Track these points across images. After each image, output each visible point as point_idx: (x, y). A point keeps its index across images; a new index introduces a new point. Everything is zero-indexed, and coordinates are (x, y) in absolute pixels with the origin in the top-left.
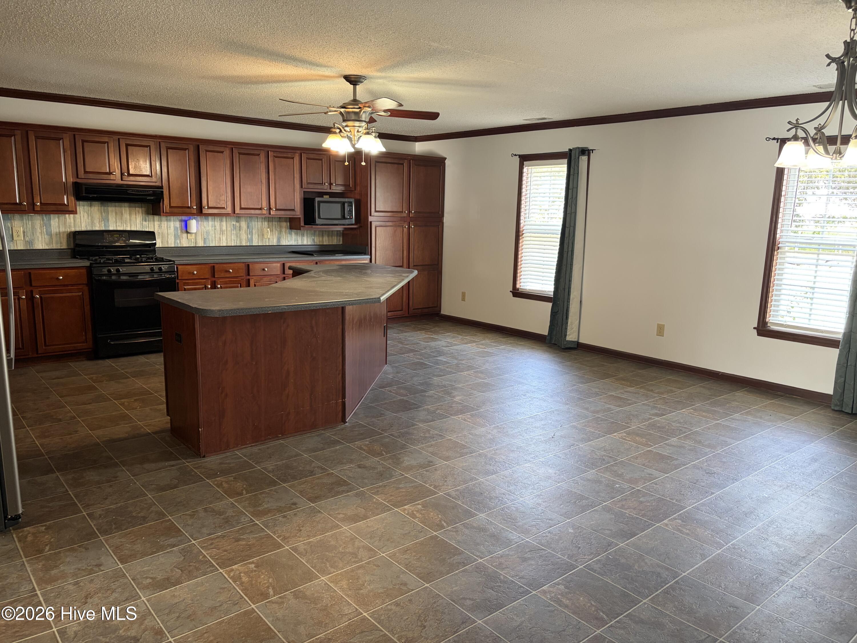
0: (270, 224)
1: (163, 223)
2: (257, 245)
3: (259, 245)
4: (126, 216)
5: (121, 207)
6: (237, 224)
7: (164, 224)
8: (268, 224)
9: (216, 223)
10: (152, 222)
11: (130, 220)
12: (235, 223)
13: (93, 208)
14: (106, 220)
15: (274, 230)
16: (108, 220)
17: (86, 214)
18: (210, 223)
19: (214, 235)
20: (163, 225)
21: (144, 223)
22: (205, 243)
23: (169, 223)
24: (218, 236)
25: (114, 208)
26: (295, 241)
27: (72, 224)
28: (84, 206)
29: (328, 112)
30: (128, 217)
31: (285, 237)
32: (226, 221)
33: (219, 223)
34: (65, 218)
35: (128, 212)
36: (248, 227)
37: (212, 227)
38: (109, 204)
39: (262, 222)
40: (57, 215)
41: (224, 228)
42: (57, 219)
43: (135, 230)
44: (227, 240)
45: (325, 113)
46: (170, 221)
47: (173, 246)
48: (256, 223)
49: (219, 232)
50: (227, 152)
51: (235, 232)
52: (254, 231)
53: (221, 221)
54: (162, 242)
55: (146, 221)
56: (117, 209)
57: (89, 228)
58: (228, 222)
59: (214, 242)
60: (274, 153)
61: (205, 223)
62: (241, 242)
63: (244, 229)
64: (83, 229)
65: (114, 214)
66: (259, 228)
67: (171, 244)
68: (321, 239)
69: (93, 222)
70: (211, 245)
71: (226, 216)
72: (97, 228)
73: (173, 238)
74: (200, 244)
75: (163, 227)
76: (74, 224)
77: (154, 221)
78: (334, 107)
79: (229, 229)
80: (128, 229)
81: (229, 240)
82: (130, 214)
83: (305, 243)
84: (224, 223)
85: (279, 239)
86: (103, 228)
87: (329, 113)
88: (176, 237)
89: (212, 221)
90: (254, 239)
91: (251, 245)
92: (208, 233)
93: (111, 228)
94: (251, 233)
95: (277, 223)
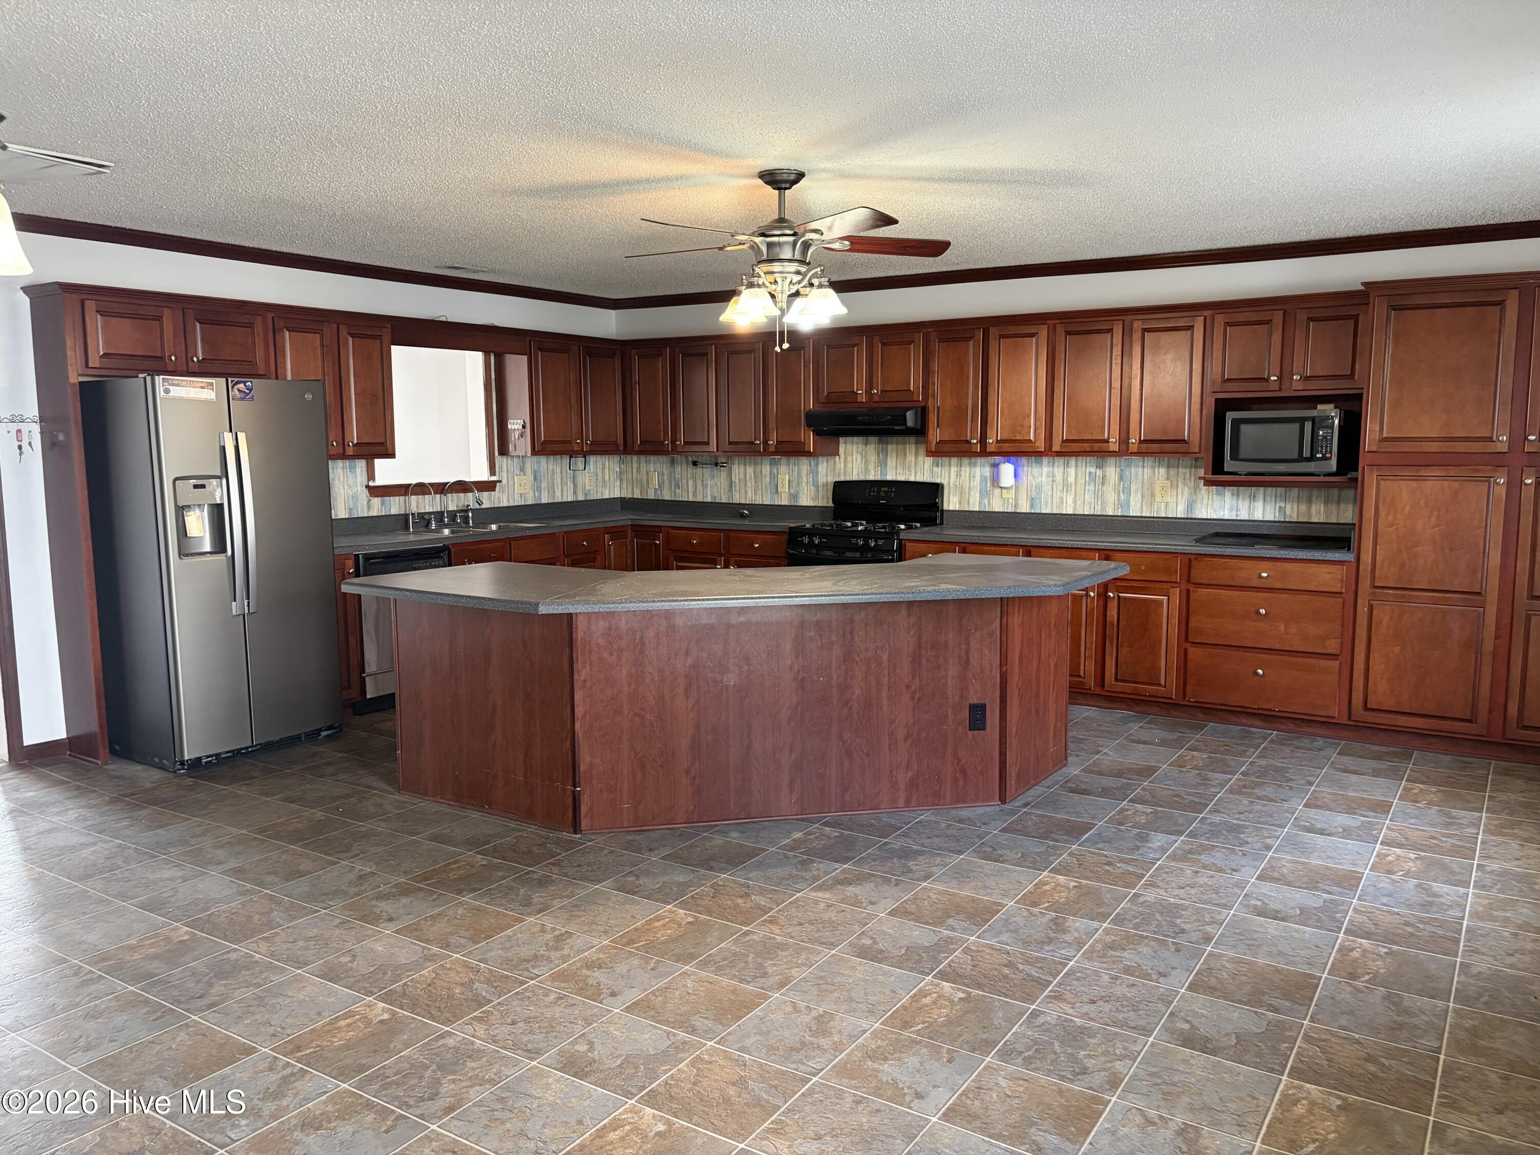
1: (963, 468)
2: (1139, 515)
3: (1144, 515)
4: (911, 458)
5: (905, 443)
6: (1099, 472)
7: (966, 470)
8: (1168, 473)
9: (1056, 468)
10: (947, 468)
11: (916, 463)
12: (1093, 470)
15: (1180, 486)
18: (1045, 470)
19: (1050, 493)
22: (1032, 506)
24: (1057, 494)
26: (1231, 510)
31: (1205, 501)
36: (1121, 478)
39: (1153, 468)
41: (1071, 479)
44: (1075, 501)
46: (975, 465)
47: (977, 509)
48: (1140, 470)
49: (1061, 488)
51: (1092, 488)
52: (1133, 487)
54: (960, 502)
66: (1145, 481)
67: (974, 505)
69: (867, 470)
73: (977, 495)
74: (1024, 508)
75: (963, 477)
80: (912, 479)
81: (1079, 502)
82: (916, 455)
85: (1190, 506)
88: (984, 493)
90: (1132, 504)
91: (1126, 514)
94: (1128, 491)
95: (1188, 471)
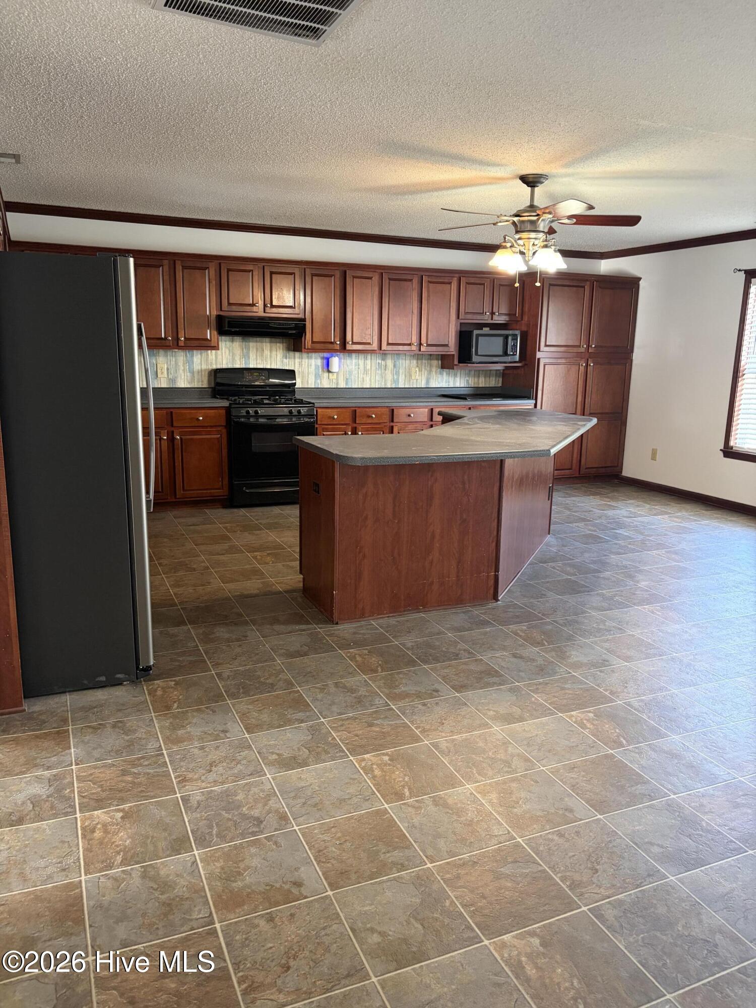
0: (420, 362)
1: (303, 360)
2: (403, 387)
3: (406, 387)
4: (267, 352)
5: (262, 342)
6: (383, 363)
7: (305, 361)
8: (417, 363)
9: (360, 361)
10: (293, 360)
11: (271, 356)
12: (380, 362)
13: (235, 343)
14: (246, 356)
15: (423, 370)
16: (249, 357)
17: (227, 352)
18: (354, 361)
19: (357, 376)
20: (303, 363)
21: (285, 360)
22: (347, 384)
23: (310, 361)
24: (361, 376)
25: (255, 344)
26: (446, 382)
27: (214, 362)
28: (226, 341)
29: (497, 223)
30: (269, 354)
31: (435, 378)
32: (371, 359)
33: (363, 361)
34: (208, 355)
35: (269, 348)
36: (395, 366)
37: (356, 365)
38: (251, 339)
39: (410, 360)
40: (199, 352)
41: (368, 367)
42: (199, 356)
43: (275, 368)
44: (371, 381)
45: (494, 224)
46: (311, 358)
47: (313, 387)
48: (404, 361)
49: (363, 372)
50: (376, 278)
51: (380, 372)
52: (401, 371)
53: (366, 359)
54: (302, 382)
55: (286, 358)
56: (259, 344)
57: (230, 366)
58: (373, 360)
59: (357, 383)
60: (428, 278)
61: (348, 361)
62: (385, 384)
63: (390, 369)
64: (224, 366)
65: (255, 350)
66: (407, 368)
67: (311, 384)
68: (476, 380)
69: (233, 360)
70: (353, 387)
71: (371, 353)
72: (237, 366)
73: (313, 377)
74: (342, 385)
75: (303, 366)
76: (216, 360)
77: (295, 358)
78: (505, 216)
79: (373, 368)
80: (268, 367)
81: (373, 381)
82: (271, 351)
83: (458, 385)
84: (368, 362)
85: (428, 382)
86: (243, 366)
87: (499, 224)
88: (317, 376)
89: (356, 359)
90: (400, 380)
91: (397, 387)
92: (351, 372)
93: (251, 366)
94: (398, 373)
95: (427, 362)
